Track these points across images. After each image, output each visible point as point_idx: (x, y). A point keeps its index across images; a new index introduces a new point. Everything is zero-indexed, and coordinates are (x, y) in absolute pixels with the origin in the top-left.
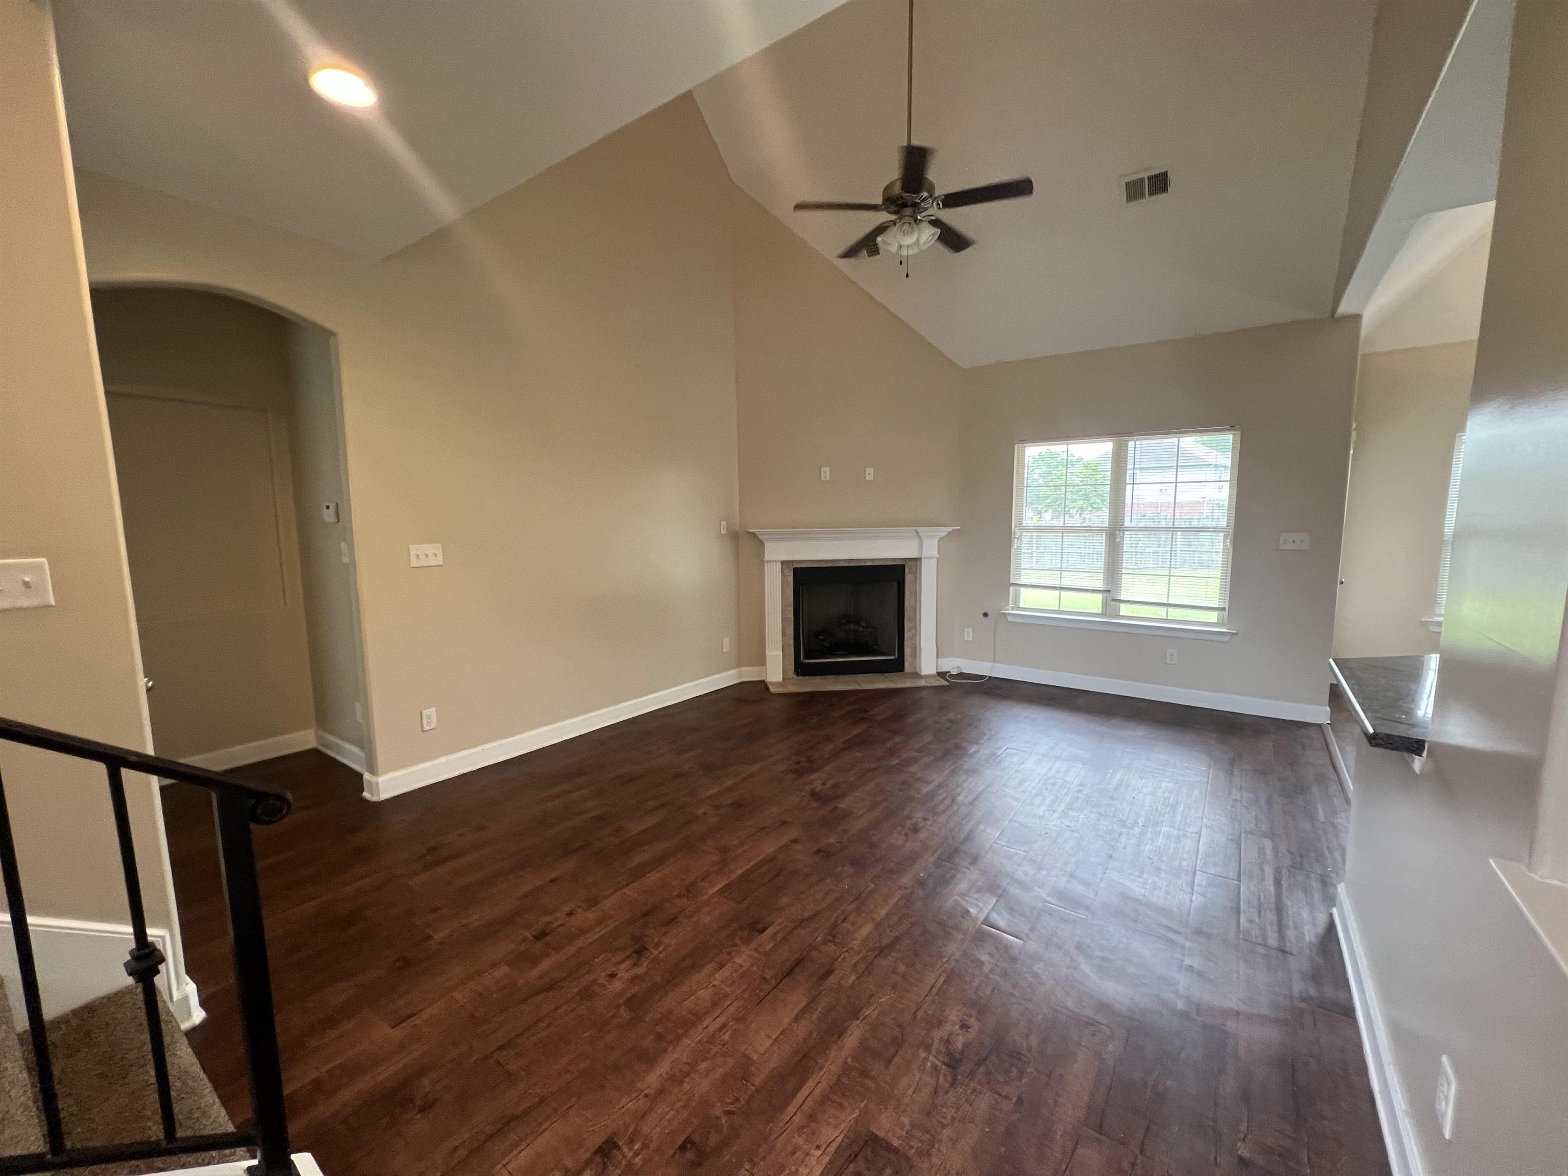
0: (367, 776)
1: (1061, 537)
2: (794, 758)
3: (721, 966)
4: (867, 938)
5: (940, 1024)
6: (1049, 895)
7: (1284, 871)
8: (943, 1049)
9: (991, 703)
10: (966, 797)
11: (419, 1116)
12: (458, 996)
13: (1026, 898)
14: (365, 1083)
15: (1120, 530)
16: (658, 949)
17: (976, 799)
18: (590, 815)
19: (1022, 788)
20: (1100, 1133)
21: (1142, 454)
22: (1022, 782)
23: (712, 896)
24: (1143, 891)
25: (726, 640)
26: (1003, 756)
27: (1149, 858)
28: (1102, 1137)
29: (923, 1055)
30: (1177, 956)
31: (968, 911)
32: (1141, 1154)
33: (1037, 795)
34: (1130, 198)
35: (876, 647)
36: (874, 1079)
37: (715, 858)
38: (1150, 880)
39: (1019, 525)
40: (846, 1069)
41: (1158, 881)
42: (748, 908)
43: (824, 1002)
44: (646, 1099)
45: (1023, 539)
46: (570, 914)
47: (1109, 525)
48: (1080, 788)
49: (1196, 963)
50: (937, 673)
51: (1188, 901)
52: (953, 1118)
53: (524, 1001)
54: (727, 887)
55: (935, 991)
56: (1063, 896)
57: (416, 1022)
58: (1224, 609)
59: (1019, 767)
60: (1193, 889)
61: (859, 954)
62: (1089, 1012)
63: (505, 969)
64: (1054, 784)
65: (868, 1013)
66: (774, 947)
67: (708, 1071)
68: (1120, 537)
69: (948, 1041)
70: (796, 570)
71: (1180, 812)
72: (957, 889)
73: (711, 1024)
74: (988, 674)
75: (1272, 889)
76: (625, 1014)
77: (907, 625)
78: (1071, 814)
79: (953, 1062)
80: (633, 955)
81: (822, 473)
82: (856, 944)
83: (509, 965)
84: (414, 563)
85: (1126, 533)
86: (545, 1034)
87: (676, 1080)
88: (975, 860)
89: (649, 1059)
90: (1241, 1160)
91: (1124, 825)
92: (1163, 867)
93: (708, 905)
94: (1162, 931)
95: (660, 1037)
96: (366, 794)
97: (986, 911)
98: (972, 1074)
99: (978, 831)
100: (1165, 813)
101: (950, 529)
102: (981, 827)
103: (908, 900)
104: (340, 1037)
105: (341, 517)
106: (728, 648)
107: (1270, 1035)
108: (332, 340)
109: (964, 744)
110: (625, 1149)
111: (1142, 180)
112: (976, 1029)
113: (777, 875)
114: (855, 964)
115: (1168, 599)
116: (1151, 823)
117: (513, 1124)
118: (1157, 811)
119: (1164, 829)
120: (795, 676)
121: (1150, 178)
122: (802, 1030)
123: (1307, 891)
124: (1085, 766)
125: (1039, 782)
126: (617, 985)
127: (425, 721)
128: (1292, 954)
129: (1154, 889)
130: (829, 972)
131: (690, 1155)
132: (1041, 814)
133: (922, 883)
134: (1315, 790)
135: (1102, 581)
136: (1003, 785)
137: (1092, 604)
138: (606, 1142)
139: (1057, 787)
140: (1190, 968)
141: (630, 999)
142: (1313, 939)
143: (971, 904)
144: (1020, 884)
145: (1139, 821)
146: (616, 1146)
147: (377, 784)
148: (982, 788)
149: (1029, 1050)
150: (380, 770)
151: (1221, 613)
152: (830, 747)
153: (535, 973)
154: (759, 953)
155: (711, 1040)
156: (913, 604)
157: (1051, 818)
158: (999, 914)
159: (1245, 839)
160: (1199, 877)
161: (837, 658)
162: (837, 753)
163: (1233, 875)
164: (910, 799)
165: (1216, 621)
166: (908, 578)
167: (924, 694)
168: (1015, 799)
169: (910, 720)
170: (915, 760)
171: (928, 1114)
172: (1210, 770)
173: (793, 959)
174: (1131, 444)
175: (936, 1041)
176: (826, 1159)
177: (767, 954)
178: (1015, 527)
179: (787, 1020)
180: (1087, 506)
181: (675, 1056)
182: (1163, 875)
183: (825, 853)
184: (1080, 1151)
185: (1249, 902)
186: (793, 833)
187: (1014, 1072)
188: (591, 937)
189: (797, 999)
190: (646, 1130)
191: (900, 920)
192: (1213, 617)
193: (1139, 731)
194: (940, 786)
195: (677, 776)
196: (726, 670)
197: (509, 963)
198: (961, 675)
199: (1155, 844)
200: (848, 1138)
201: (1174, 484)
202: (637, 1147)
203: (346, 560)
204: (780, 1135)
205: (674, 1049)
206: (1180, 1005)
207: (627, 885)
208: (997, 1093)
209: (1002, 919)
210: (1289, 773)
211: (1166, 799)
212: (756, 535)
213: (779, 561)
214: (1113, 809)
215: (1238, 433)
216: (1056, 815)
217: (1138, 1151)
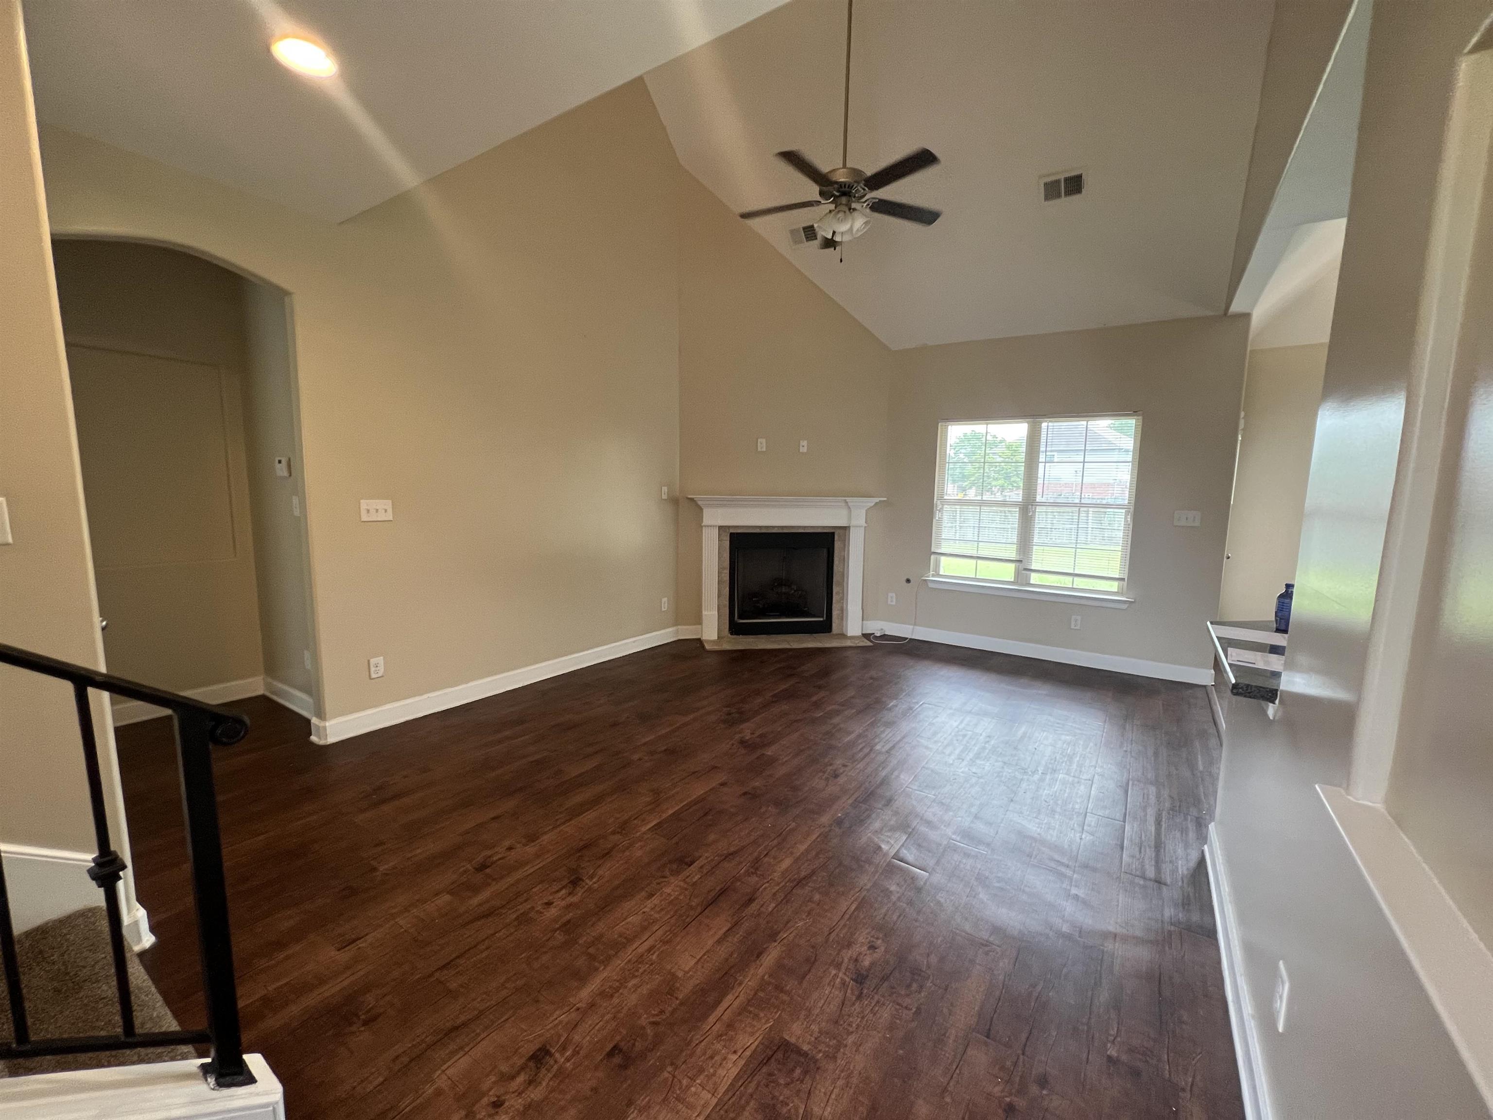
0: (314, 720)
1: (978, 513)
2: (725, 709)
3: (651, 895)
4: (787, 870)
5: (849, 945)
6: (954, 833)
7: (1164, 814)
8: (851, 966)
9: (911, 662)
10: (883, 746)
11: (363, 1029)
12: (401, 921)
13: (933, 835)
14: (311, 1000)
15: (1032, 505)
16: (592, 879)
17: (893, 747)
18: (531, 759)
19: (935, 739)
20: (988, 1037)
21: (1054, 435)
22: (935, 734)
23: (644, 833)
24: (1039, 830)
25: (665, 600)
26: (918, 710)
27: (1046, 801)
28: (989, 1041)
29: (834, 972)
30: (1064, 886)
31: (880, 848)
32: (1023, 1054)
33: (948, 745)
34: (1047, 198)
35: (806, 609)
36: (788, 993)
37: (648, 799)
38: (1046, 821)
39: (941, 498)
40: (762, 986)
41: (1052, 822)
42: (677, 843)
43: (746, 925)
44: (578, 1012)
45: (944, 514)
46: (510, 848)
47: (1023, 500)
48: (988, 739)
49: (1081, 893)
50: (862, 634)
51: (1078, 839)
52: (858, 1026)
53: (465, 925)
54: (659, 825)
55: (847, 916)
56: (967, 835)
57: (360, 945)
58: (1123, 579)
59: (933, 720)
60: (1083, 829)
61: (778, 884)
62: (985, 935)
63: (447, 898)
64: (964, 736)
65: (785, 936)
66: (700, 878)
67: (636, 987)
68: (1033, 511)
69: (856, 960)
70: (732, 535)
71: (1076, 761)
72: (871, 828)
73: (640, 947)
74: (909, 636)
75: (1153, 829)
76: (560, 937)
77: (835, 589)
78: (978, 762)
79: (860, 979)
80: (569, 885)
81: (759, 444)
82: (776, 876)
83: (450, 894)
84: (365, 517)
85: (1038, 507)
86: (484, 955)
87: (604, 994)
88: (889, 802)
89: (581, 977)
90: (1110, 1058)
91: (1025, 773)
92: (1058, 810)
93: (641, 841)
94: (1053, 864)
95: (592, 958)
96: (313, 738)
97: (897, 847)
98: (877, 988)
99: (893, 777)
100: (1062, 762)
101: (877, 500)
102: (896, 773)
103: (825, 837)
104: (287, 958)
105: (292, 470)
106: (666, 607)
107: (1143, 955)
108: (287, 299)
109: (884, 699)
110: (557, 1055)
111: (1058, 182)
112: (883, 949)
113: (706, 814)
114: (775, 894)
115: (1074, 569)
116: (1050, 771)
117: (453, 1034)
118: (1055, 761)
119: (1061, 776)
120: (729, 635)
121: (1066, 179)
122: (723, 951)
123: (1184, 831)
124: (994, 721)
125: (951, 734)
126: (553, 912)
127: (373, 669)
128: (1165, 884)
129: (1049, 828)
130: (751, 900)
131: (617, 1060)
132: (951, 762)
133: (839, 822)
134: (1197, 744)
135: (1015, 552)
136: (918, 736)
137: (1006, 573)
138: (540, 1049)
139: (967, 738)
140: (1076, 897)
141: (565, 924)
142: (1185, 872)
143: (883, 841)
144: (929, 823)
145: (1039, 769)
146: (548, 1053)
147: (325, 728)
148: (899, 738)
149: (929, 967)
150: (327, 716)
151: (1121, 583)
152: (759, 700)
153: (475, 901)
154: (686, 883)
155: (640, 959)
156: (842, 570)
157: (960, 766)
158: (908, 849)
159: (1133, 784)
160: (1089, 818)
161: (769, 619)
162: (766, 706)
163: (1119, 816)
164: (831, 747)
165: (1116, 590)
166: (837, 545)
167: (849, 653)
168: (927, 748)
169: (834, 677)
170: (838, 713)
171: (836, 1022)
172: (1105, 725)
173: (718, 888)
174: (1044, 425)
175: (846, 960)
176: (742, 1062)
177: (695, 884)
178: (937, 500)
179: (710, 942)
180: (1008, 484)
181: (605, 974)
182: (1057, 817)
183: (752, 796)
184: (970, 1052)
185: (1131, 840)
186: (722, 777)
187: (915, 986)
188: (529, 870)
189: (720, 924)
190: (577, 1038)
191: (817, 854)
192: (1114, 586)
193: (1042, 689)
194: (859, 736)
195: (615, 725)
196: (664, 628)
197: (450, 893)
198: (884, 637)
199: (1052, 790)
200: (762, 1044)
201: (1082, 464)
202: (568, 1053)
203: (297, 513)
204: (701, 1042)
205: (604, 969)
206: (1065, 928)
207: (564, 823)
208: (898, 1004)
209: (911, 854)
210: (1175, 729)
211: (1065, 750)
212: (695, 501)
213: (716, 526)
214: (1016, 758)
215: (1140, 417)
216: (965, 763)
217: (1020, 1052)
